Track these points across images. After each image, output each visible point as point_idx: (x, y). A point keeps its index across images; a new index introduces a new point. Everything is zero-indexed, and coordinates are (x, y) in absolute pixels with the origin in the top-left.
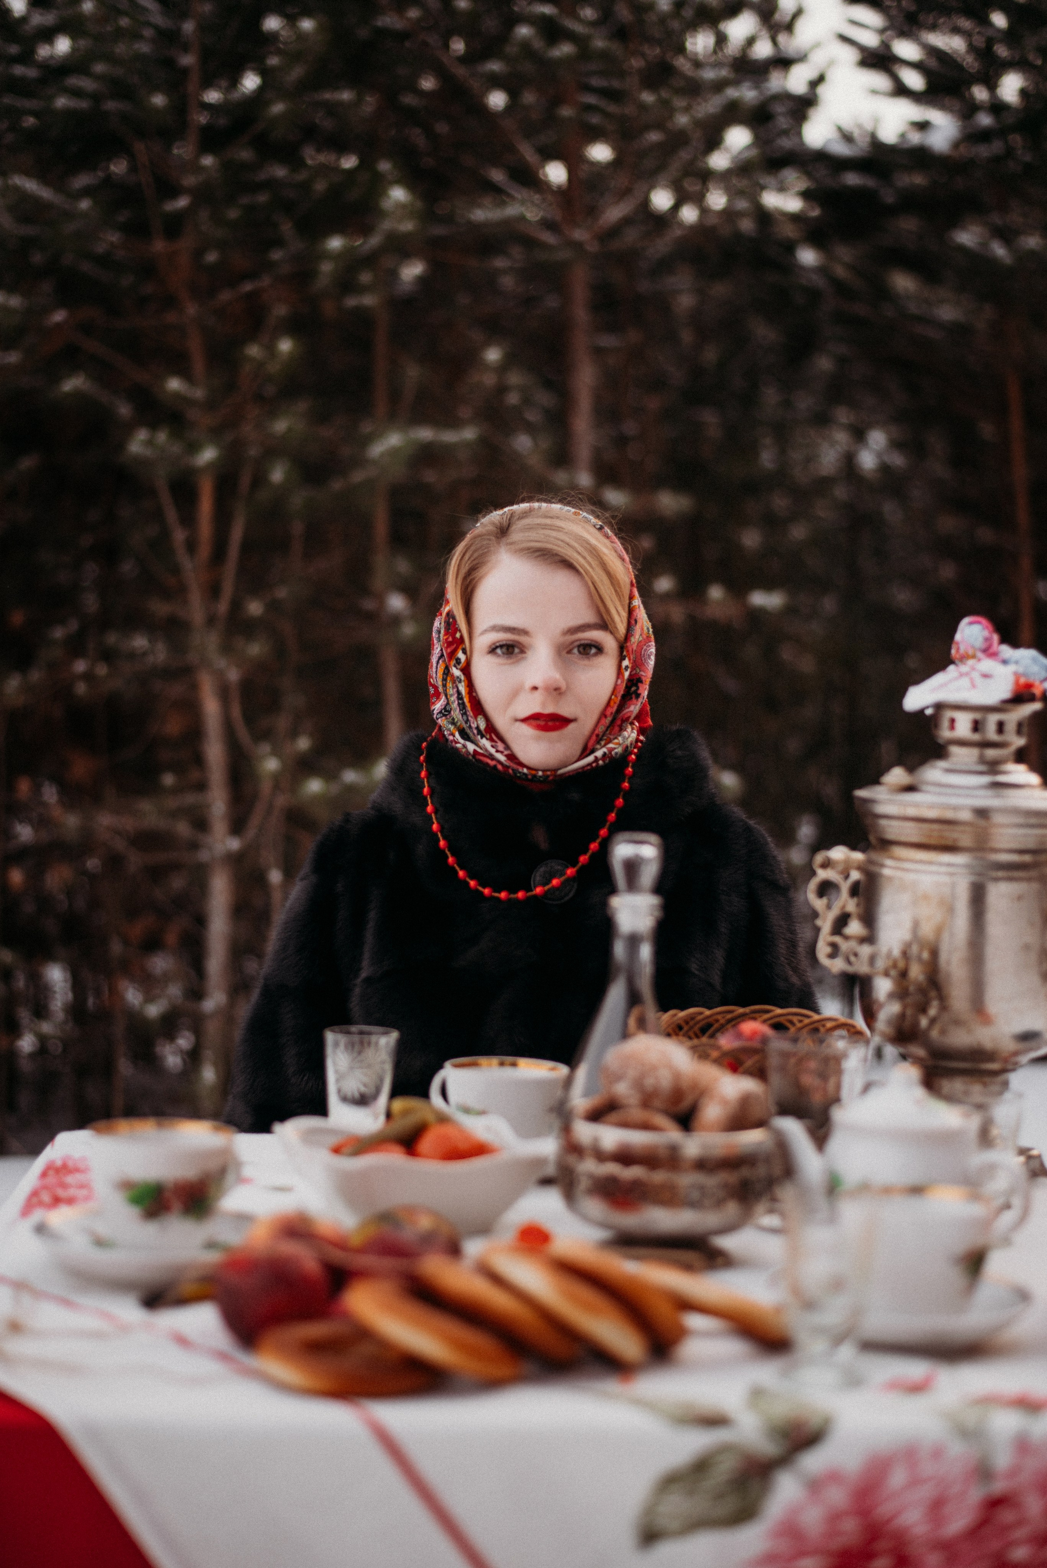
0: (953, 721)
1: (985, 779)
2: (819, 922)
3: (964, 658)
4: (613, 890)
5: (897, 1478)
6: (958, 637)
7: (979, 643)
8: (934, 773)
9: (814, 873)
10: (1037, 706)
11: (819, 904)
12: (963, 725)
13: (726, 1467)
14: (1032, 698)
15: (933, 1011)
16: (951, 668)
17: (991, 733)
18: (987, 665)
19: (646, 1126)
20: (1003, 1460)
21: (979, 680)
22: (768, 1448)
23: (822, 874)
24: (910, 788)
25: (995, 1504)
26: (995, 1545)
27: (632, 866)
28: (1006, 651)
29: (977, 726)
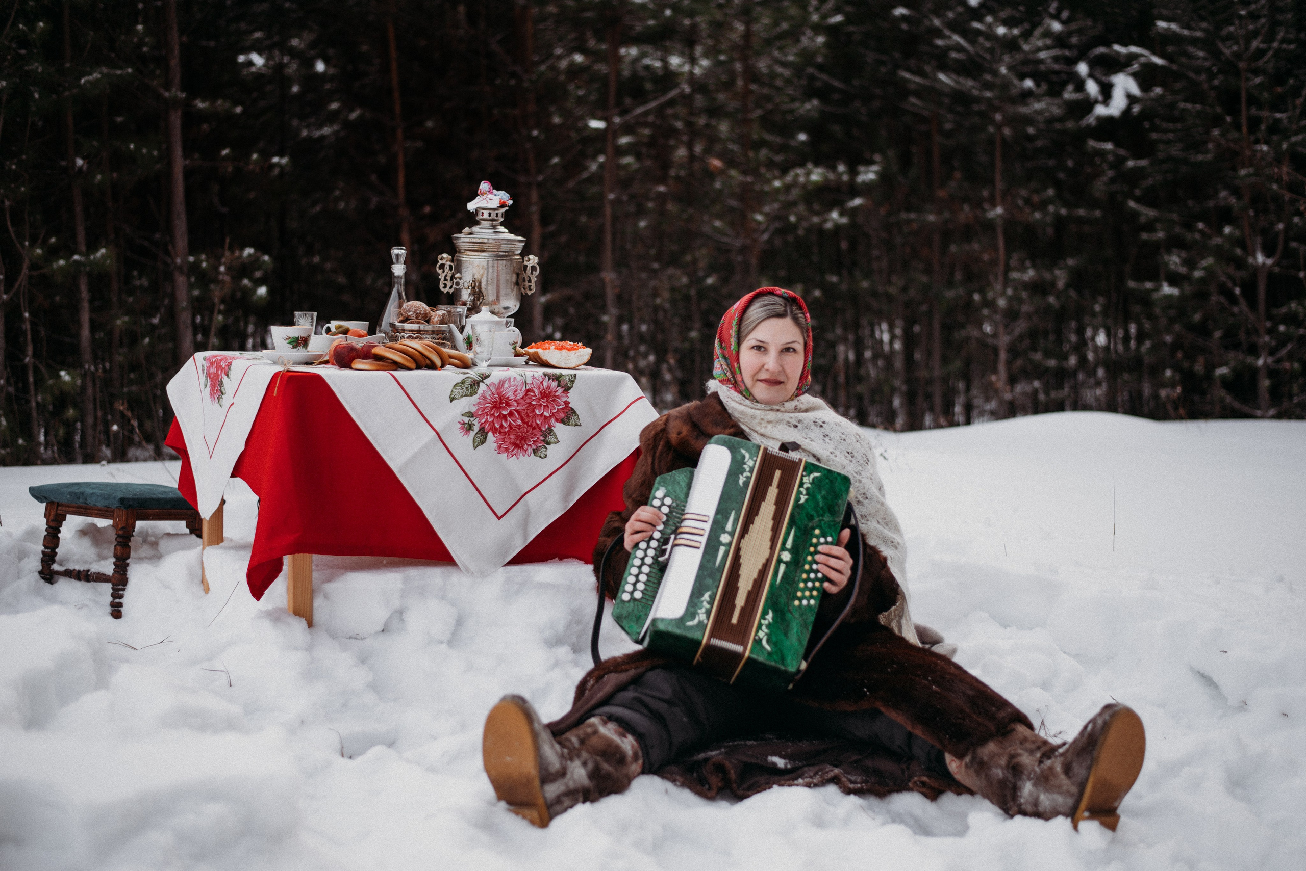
0: (483, 213)
1: (493, 230)
2: (440, 277)
3: (483, 194)
4: (393, 263)
5: (506, 385)
6: (480, 187)
7: (487, 189)
8: (476, 229)
9: (438, 262)
10: (507, 208)
11: (440, 271)
12: (486, 215)
13: (469, 382)
14: (506, 206)
15: (481, 300)
16: (478, 197)
17: (493, 216)
18: (490, 196)
19: (418, 323)
20: (529, 381)
21: (489, 201)
22: (478, 378)
23: (441, 262)
24: (471, 234)
25: (528, 391)
26: (528, 401)
27: (397, 256)
28: (495, 191)
29: (490, 215)
